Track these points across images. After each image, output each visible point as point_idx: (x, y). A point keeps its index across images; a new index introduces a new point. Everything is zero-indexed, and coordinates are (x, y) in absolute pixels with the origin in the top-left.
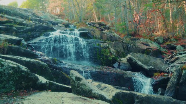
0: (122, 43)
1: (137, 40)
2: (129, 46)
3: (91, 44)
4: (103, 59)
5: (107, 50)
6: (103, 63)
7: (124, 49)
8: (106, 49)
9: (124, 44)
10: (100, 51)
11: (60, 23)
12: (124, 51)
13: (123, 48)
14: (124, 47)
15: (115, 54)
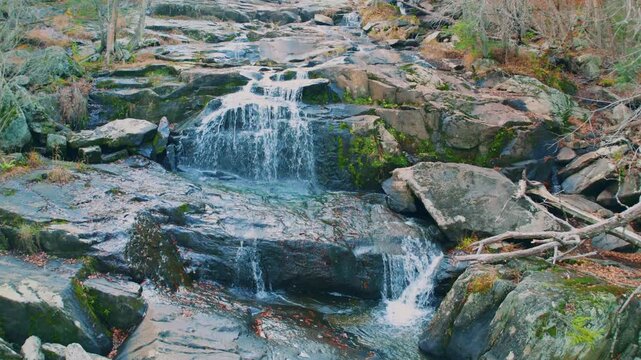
0: (424, 113)
1: (506, 76)
2: (448, 119)
3: (324, 123)
4: (356, 165)
5: (370, 141)
6: (355, 176)
7: (429, 130)
8: (367, 136)
9: (430, 115)
10: (348, 146)
11: (319, 12)
12: (427, 137)
13: (424, 129)
14: (430, 123)
15: (392, 150)
